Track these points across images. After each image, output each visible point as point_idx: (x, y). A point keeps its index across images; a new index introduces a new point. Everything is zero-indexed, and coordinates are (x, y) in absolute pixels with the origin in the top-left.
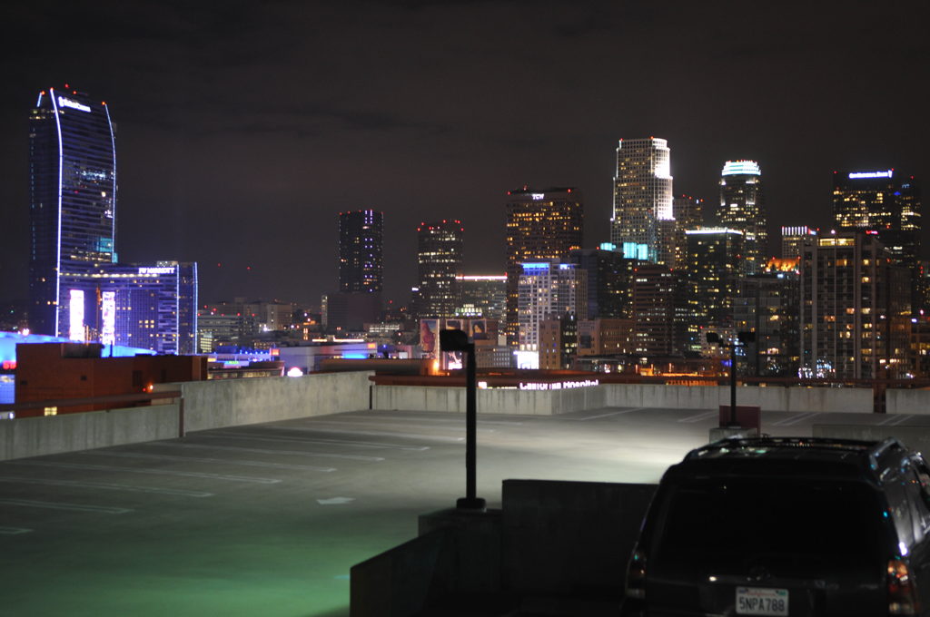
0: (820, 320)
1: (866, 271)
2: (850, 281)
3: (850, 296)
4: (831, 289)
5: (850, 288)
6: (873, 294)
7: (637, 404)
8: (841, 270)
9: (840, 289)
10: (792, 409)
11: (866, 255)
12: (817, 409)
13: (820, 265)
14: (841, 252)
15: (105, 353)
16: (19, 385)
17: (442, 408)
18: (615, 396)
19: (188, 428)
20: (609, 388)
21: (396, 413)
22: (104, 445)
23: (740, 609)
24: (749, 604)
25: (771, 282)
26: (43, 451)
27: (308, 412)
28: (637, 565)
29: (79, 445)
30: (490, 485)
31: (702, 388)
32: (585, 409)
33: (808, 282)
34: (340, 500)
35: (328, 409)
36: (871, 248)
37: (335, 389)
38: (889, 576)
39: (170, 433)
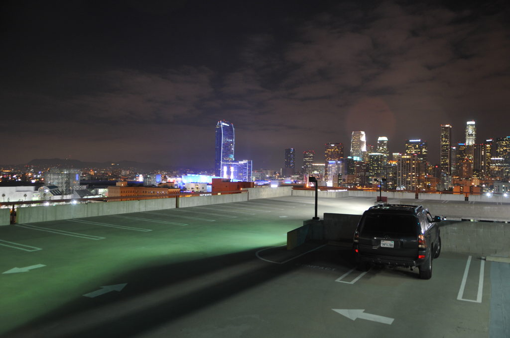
0: (402, 176)
1: (414, 164)
2: (410, 166)
3: (410, 170)
4: (405, 168)
5: (410, 168)
6: (415, 170)
7: (356, 196)
8: (407, 164)
9: (407, 168)
10: (395, 197)
11: (414, 160)
12: (401, 198)
13: (402, 162)
14: (407, 159)
15: (231, 181)
16: (213, 188)
17: (309, 195)
18: (351, 193)
19: (250, 199)
20: (349, 191)
21: (298, 196)
22: (231, 202)
23: (382, 246)
24: (384, 244)
25: (390, 166)
26: (218, 203)
27: (277, 196)
28: (356, 234)
29: (225, 202)
30: (321, 214)
31: (373, 192)
32: (344, 196)
33: (399, 166)
34: (285, 217)
35: (282, 195)
36: (415, 158)
37: (284, 190)
38: (419, 239)
39: (246, 200)
